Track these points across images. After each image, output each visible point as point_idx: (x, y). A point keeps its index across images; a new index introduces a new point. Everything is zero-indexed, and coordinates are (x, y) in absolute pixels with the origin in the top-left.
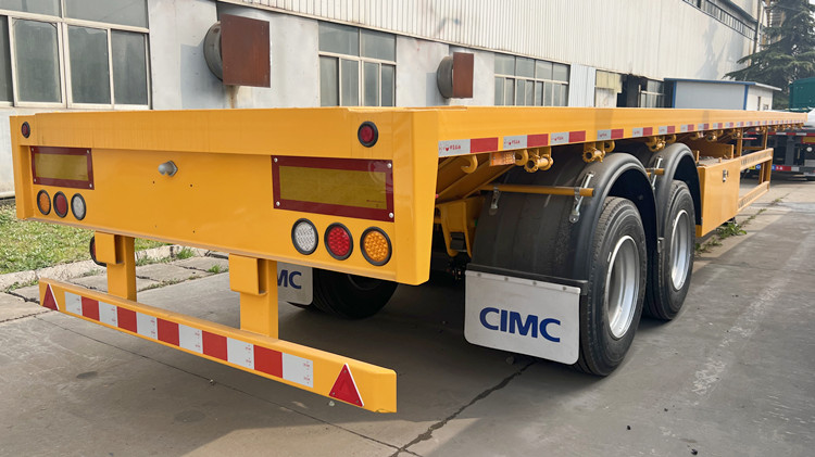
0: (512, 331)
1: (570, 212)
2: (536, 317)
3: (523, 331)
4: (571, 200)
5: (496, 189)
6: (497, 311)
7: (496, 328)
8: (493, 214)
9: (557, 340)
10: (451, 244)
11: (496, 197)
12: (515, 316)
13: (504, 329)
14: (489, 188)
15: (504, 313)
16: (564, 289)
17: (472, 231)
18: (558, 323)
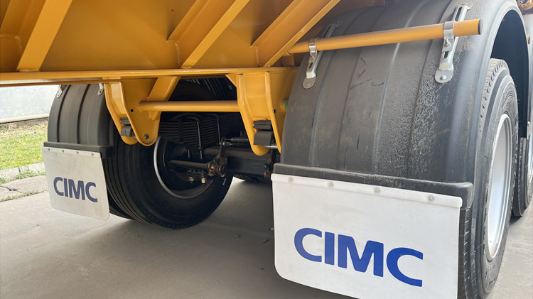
0: (343, 264)
1: (437, 66)
2: (381, 246)
3: (360, 266)
4: (437, 45)
5: (312, 48)
6: (318, 233)
7: (318, 259)
8: (309, 86)
9: (418, 283)
10: (256, 138)
11: (314, 60)
12: (347, 242)
13: (329, 260)
14: (302, 48)
15: (329, 237)
16: (430, 199)
17: (280, 117)
18: (419, 255)
